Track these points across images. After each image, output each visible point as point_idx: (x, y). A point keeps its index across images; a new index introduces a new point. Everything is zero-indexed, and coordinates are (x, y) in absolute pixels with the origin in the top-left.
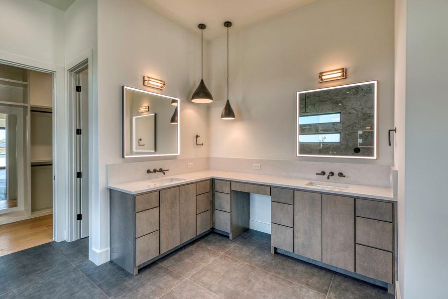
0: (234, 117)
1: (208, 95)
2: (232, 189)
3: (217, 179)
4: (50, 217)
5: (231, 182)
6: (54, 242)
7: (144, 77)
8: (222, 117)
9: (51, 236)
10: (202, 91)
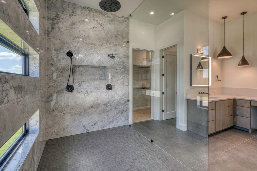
0: (248, 65)
1: (229, 54)
2: (252, 105)
3: (237, 99)
4: (150, 109)
5: (251, 101)
6: (153, 120)
7: (197, 49)
8: (239, 65)
9: (150, 117)
10: (225, 52)
